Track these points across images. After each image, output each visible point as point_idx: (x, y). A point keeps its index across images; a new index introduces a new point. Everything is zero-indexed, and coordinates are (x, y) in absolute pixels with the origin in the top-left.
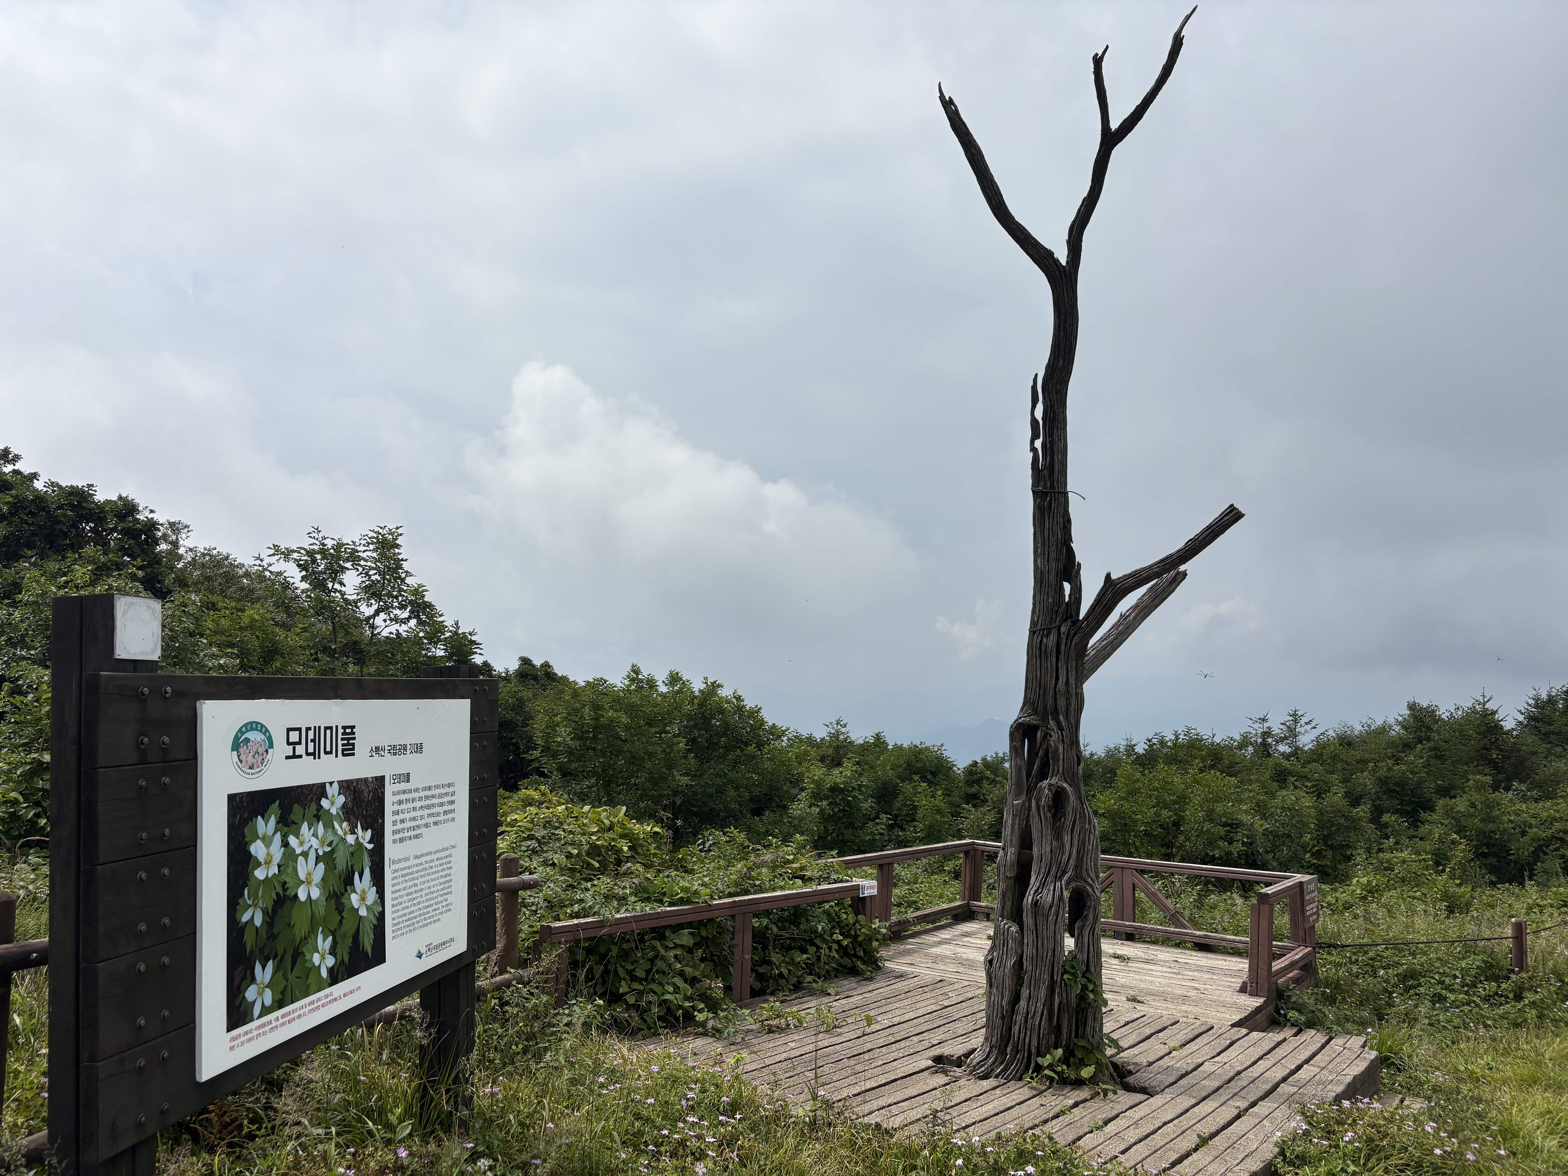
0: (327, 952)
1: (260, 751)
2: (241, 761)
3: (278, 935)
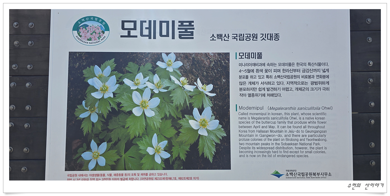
0: (163, 149)
1: (97, 31)
2: (81, 36)
3: (112, 130)
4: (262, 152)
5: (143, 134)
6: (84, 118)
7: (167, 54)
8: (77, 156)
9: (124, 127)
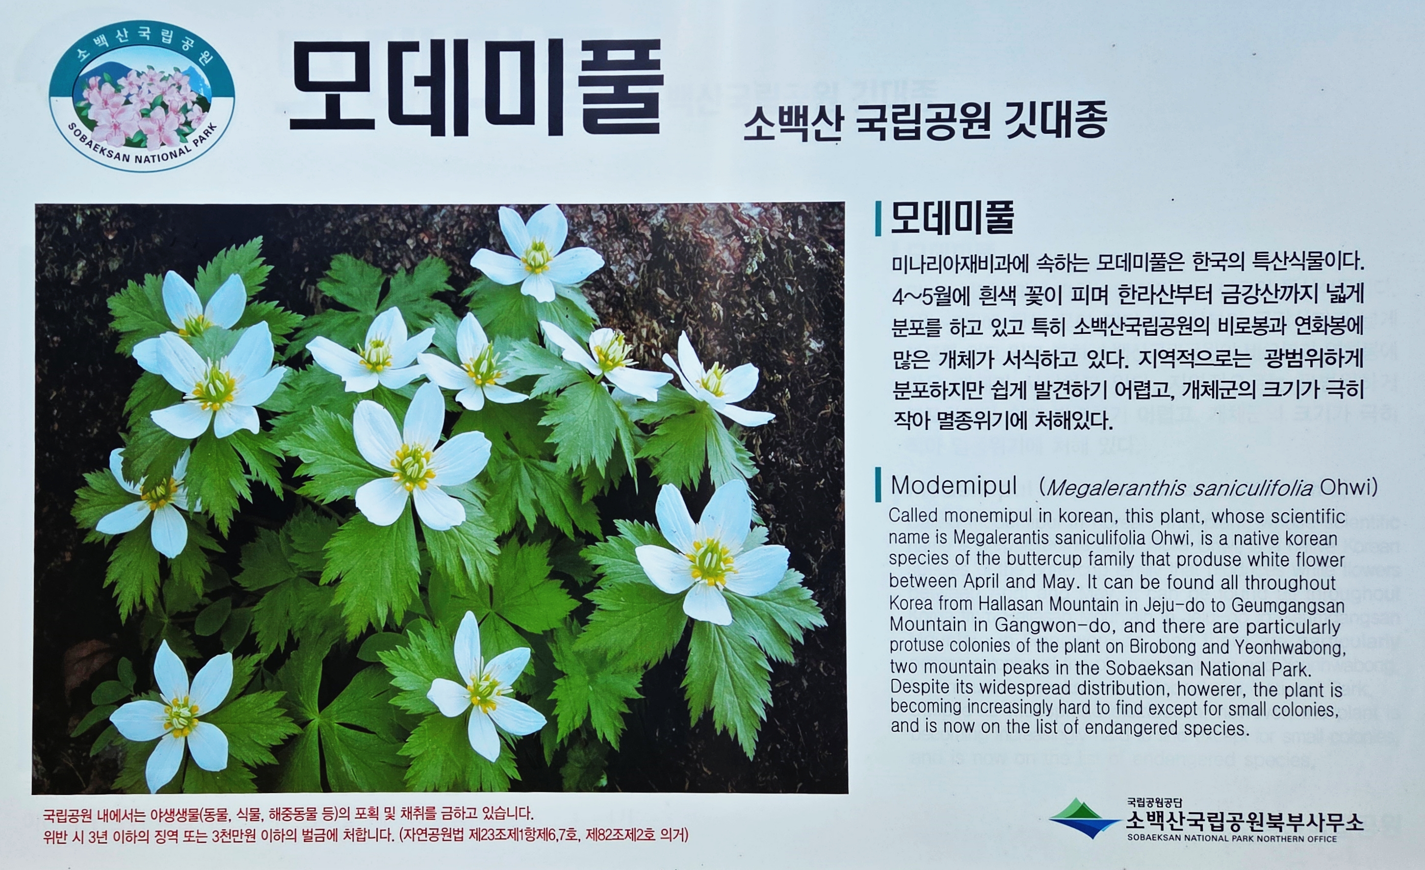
0: (507, 687)
1: (174, 100)
2: (92, 125)
3: (259, 595)
4: (1009, 708)
5: (409, 616)
6: (118, 538)
7: (526, 211)
8: (91, 720)
9: (314, 578)
